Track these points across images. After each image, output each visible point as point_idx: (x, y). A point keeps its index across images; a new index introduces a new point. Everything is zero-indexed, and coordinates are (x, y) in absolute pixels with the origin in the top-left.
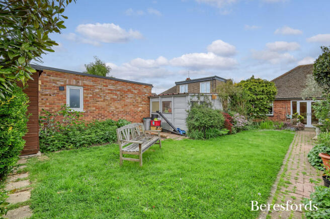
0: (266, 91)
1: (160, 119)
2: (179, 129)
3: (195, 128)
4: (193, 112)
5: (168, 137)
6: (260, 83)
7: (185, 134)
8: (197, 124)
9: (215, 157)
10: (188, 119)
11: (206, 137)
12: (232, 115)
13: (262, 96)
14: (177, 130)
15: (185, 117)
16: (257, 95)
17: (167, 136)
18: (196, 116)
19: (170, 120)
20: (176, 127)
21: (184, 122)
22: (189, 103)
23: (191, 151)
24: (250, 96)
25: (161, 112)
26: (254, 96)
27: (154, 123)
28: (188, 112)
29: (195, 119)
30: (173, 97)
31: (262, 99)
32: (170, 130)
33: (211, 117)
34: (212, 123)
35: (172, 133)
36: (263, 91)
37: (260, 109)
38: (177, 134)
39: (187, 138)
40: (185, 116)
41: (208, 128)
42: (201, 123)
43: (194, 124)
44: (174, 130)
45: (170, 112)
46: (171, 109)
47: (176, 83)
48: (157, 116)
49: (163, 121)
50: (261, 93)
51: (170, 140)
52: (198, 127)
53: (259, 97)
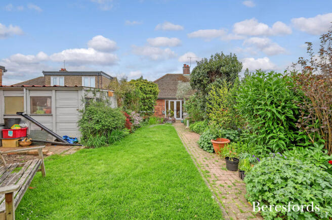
0: (153, 91)
1: (25, 125)
2: (66, 137)
3: (94, 132)
4: (91, 112)
5: (50, 153)
6: (148, 83)
7: (77, 142)
8: (97, 127)
9: (137, 166)
10: (81, 122)
11: (110, 142)
12: (130, 113)
13: (151, 96)
14: (63, 139)
15: (77, 120)
16: (146, 94)
17: (47, 152)
18: (95, 117)
19: (47, 126)
20: (61, 134)
21: (75, 125)
22: (83, 101)
23: (102, 168)
24: (141, 95)
25: (29, 113)
26: (144, 95)
27: (10, 134)
28: (82, 112)
29: (94, 122)
30: (54, 92)
31: (151, 98)
32: (49, 140)
33: (114, 117)
34: (116, 124)
35: (53, 144)
36: (151, 91)
37: (149, 107)
38: (62, 145)
39: (82, 147)
40: (77, 117)
41: (111, 130)
42: (103, 126)
43: (93, 128)
44: (57, 140)
45: (49, 113)
46: (50, 108)
47: (44, 72)
48: (18, 121)
49: (32, 128)
50: (149, 93)
51: (55, 157)
52: (99, 131)
53: (148, 96)
